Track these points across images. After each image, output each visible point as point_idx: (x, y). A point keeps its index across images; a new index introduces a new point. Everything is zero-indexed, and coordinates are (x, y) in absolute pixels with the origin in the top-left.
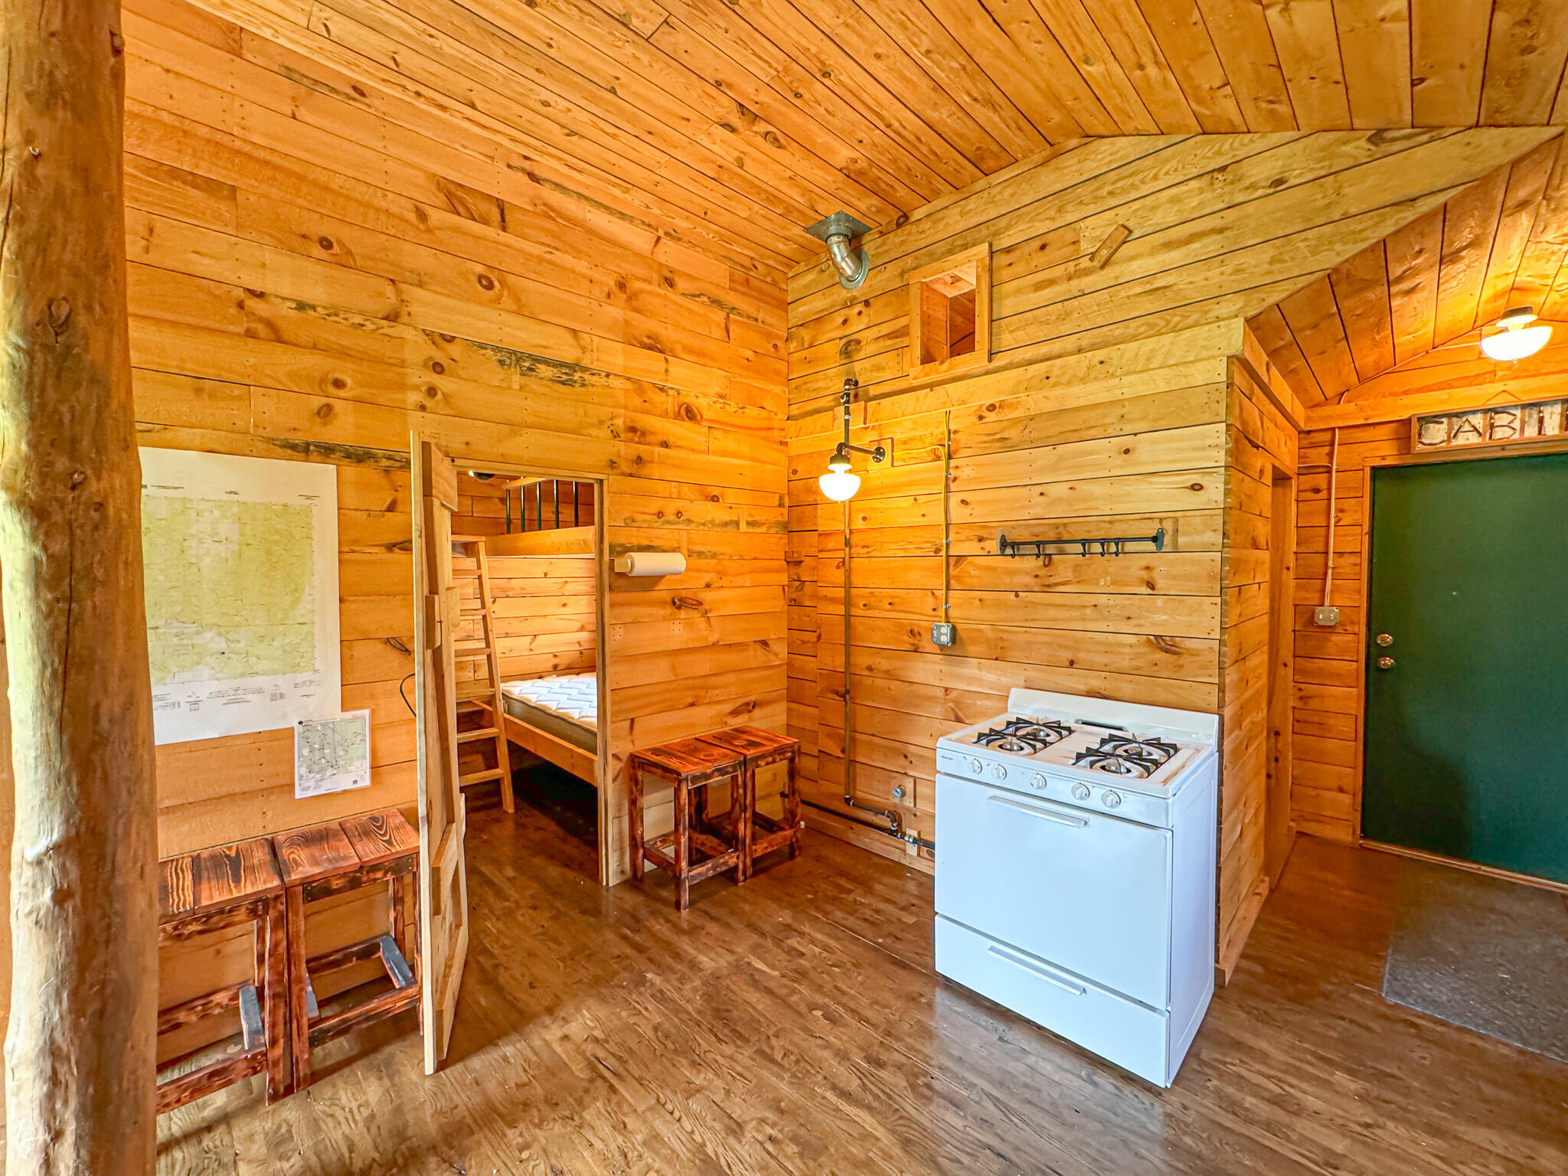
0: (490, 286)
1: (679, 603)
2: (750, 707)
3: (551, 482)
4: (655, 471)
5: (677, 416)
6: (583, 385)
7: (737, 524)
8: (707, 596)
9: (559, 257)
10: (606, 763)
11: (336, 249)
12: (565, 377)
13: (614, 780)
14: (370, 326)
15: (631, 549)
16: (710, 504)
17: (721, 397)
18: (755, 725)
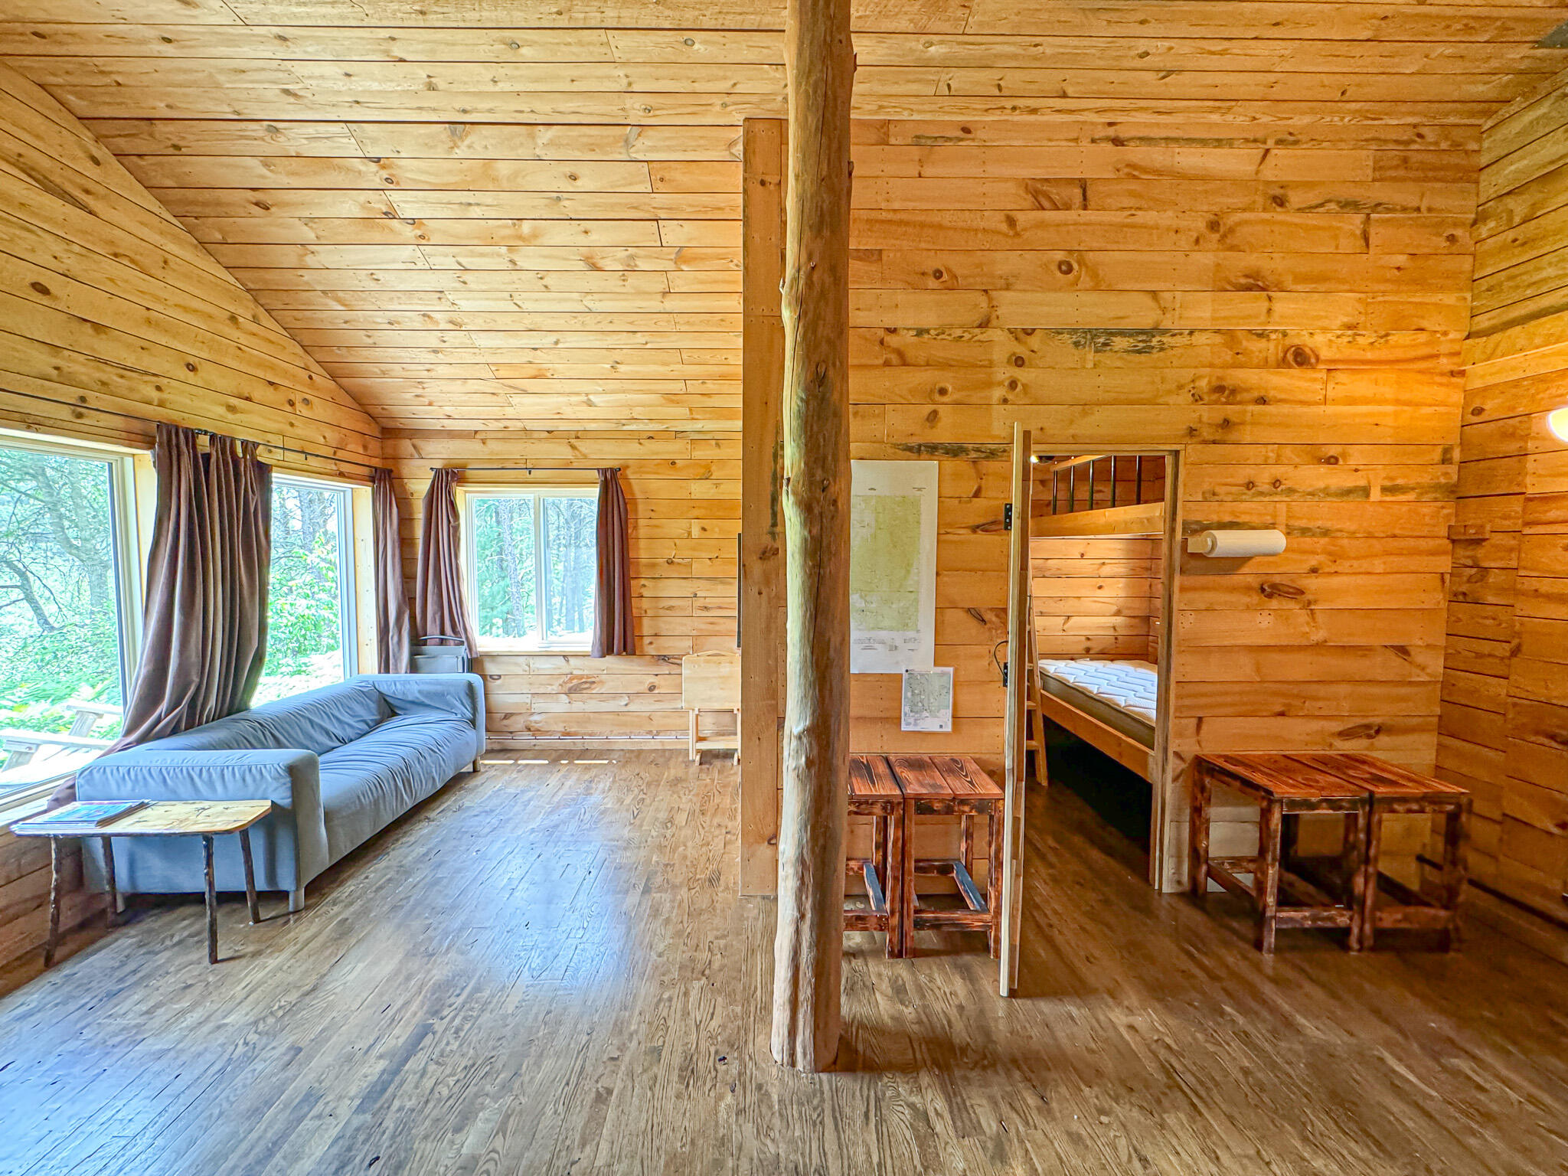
0: (1070, 270)
1: (1270, 590)
2: (1374, 731)
3: (1108, 459)
4: (1247, 434)
5: (1283, 363)
6: (1162, 350)
7: (1366, 491)
8: (1312, 583)
9: (1141, 217)
10: (1165, 759)
11: (945, 277)
12: (1141, 345)
13: (1175, 779)
14: (967, 336)
15: (1208, 527)
16: (1323, 469)
17: (1349, 328)
18: (1375, 754)
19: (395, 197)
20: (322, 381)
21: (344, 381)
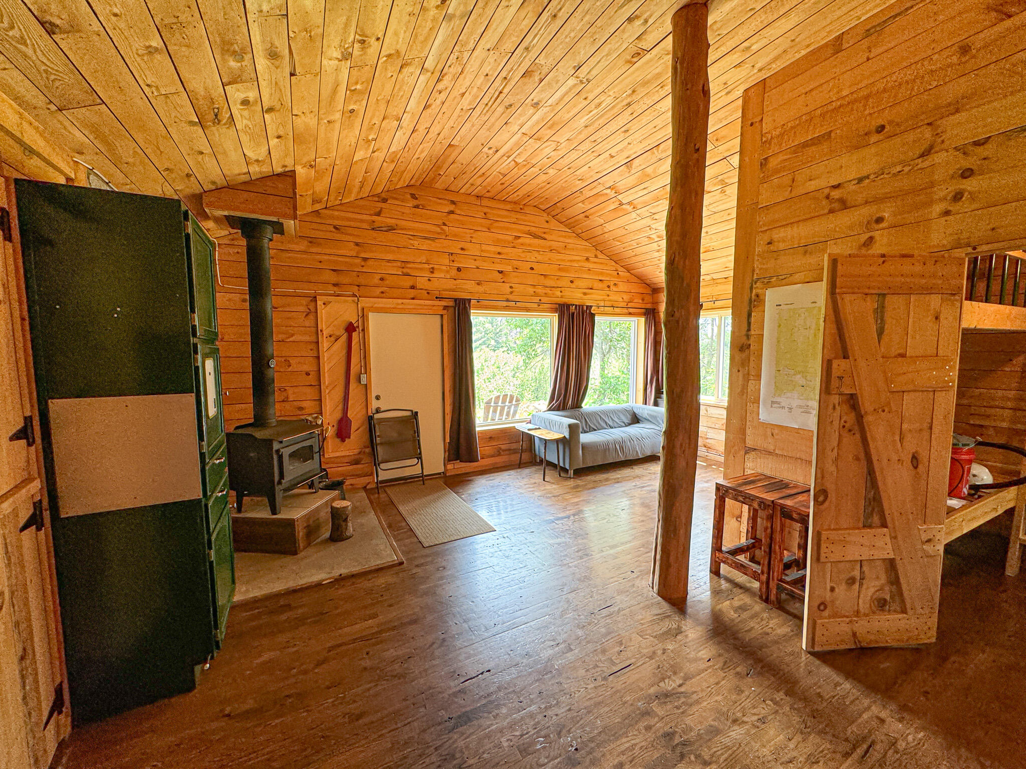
11: (888, 128)
19: (620, 197)
20: (623, 273)
21: (632, 272)
